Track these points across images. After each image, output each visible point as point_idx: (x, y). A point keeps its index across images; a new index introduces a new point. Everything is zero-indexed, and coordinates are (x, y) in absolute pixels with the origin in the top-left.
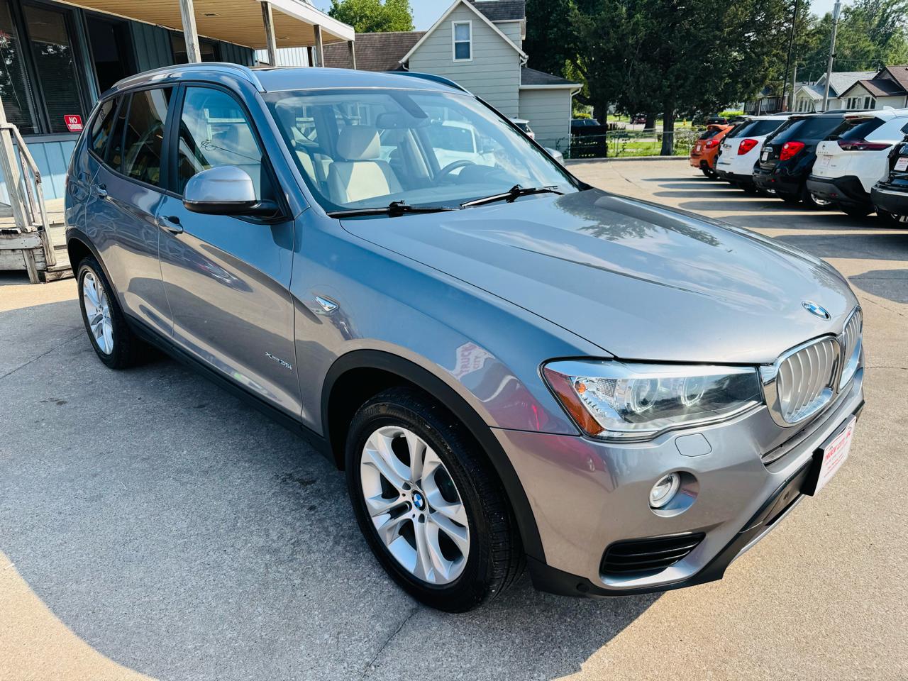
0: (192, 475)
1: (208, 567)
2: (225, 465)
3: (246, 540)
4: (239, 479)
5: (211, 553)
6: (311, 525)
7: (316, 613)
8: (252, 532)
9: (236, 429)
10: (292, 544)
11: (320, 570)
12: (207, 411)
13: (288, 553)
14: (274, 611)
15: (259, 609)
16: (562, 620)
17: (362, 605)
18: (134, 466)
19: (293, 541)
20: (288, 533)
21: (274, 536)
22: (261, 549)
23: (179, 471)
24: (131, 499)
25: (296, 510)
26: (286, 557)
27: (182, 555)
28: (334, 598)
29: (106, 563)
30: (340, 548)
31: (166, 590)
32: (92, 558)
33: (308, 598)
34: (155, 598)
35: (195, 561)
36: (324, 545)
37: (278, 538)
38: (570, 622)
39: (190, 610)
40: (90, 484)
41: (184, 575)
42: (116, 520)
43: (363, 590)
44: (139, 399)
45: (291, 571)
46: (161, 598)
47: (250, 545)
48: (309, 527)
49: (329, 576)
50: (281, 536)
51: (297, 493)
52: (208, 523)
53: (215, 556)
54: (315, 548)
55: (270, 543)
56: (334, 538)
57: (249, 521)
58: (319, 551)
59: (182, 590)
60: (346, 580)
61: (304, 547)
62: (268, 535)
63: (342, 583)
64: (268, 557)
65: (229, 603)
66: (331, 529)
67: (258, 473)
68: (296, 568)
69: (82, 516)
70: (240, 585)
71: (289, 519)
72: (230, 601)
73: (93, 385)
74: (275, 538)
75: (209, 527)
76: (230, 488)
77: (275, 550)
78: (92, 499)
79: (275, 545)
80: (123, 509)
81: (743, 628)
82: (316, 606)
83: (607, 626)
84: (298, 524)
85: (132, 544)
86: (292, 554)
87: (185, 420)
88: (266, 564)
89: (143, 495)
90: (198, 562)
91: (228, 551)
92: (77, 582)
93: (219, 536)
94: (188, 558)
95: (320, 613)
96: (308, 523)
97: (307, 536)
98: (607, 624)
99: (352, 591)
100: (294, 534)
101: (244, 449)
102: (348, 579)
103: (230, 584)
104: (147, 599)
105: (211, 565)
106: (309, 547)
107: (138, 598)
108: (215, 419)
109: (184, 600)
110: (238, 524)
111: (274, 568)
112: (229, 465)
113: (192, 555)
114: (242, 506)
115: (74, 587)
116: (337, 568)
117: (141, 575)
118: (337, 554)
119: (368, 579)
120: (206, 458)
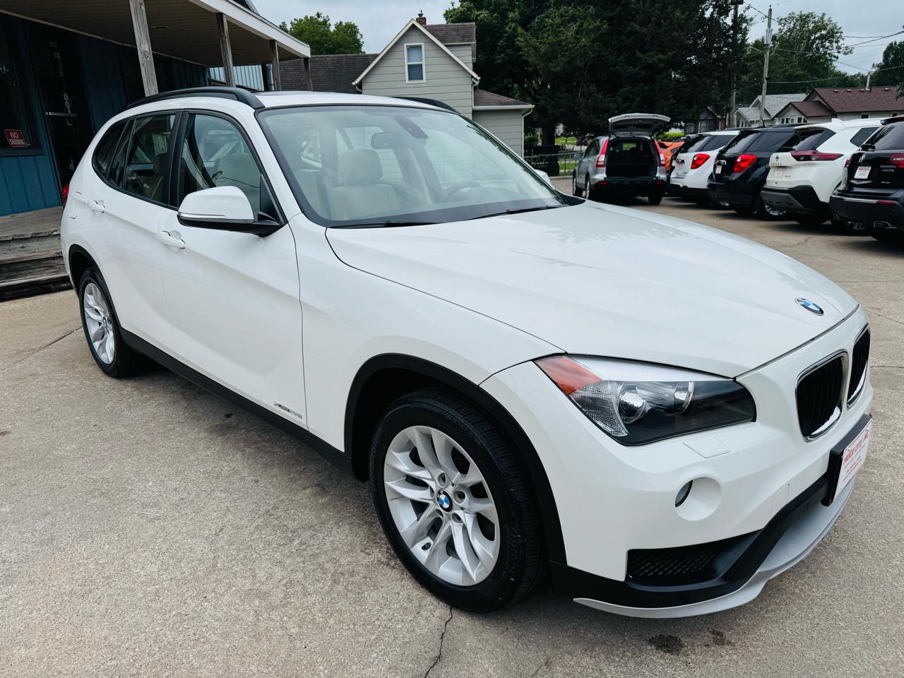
0: (160, 509)
1: (186, 617)
2: (198, 496)
3: (230, 583)
4: (215, 511)
5: (189, 601)
6: (303, 562)
7: (321, 668)
8: (235, 574)
9: (208, 456)
10: (284, 585)
11: (320, 615)
12: (173, 437)
13: (281, 596)
14: (270, 669)
15: (252, 668)
16: (610, 660)
17: (375, 655)
18: (91, 502)
19: (285, 581)
20: (278, 572)
21: (261, 575)
22: (248, 593)
23: (145, 506)
24: (90, 541)
25: (285, 545)
26: (278, 601)
27: (153, 605)
28: (340, 648)
29: (61, 620)
30: (340, 588)
31: (137, 650)
32: (45, 614)
33: (309, 650)
34: (124, 662)
35: (170, 611)
36: (321, 585)
37: (267, 578)
38: (619, 662)
39: (167, 673)
40: (40, 525)
41: (157, 629)
42: (73, 567)
43: (373, 637)
44: (95, 426)
45: (285, 618)
46: (131, 661)
47: (234, 589)
48: (301, 565)
49: (332, 622)
50: (270, 577)
51: (284, 526)
52: (183, 565)
53: (193, 605)
54: (311, 589)
55: (258, 585)
56: (333, 575)
57: (231, 560)
58: (315, 592)
59: (157, 649)
60: (352, 626)
61: (298, 588)
62: (254, 577)
63: (347, 630)
64: (257, 602)
65: (215, 662)
66: (327, 566)
67: (237, 504)
68: (291, 614)
69: (31, 563)
70: (226, 639)
71: (278, 556)
72: (216, 659)
73: (41, 412)
74: (263, 579)
75: (184, 569)
76: (205, 523)
77: (265, 593)
78: (42, 543)
79: (264, 588)
80: (80, 553)
81: (813, 657)
82: (320, 659)
83: (662, 665)
84: (288, 561)
85: (92, 595)
86: (285, 598)
87: (148, 448)
88: (256, 611)
89: (103, 536)
90: (174, 613)
91: (209, 597)
92: (26, 646)
93: (197, 580)
94: (161, 608)
95: (325, 669)
96: (299, 560)
97: (300, 576)
98: (662, 661)
99: (360, 639)
100: (285, 574)
101: (218, 477)
102: (354, 625)
103: (214, 638)
104: (114, 662)
105: (190, 616)
106: (304, 588)
107: (103, 662)
108: (183, 445)
109: (159, 661)
110: (219, 565)
111: (266, 615)
112: (202, 497)
113: (166, 605)
114: (221, 543)
115: (23, 651)
116: (340, 612)
117: (105, 632)
118: (338, 595)
119: (377, 623)
120: (175, 489)
